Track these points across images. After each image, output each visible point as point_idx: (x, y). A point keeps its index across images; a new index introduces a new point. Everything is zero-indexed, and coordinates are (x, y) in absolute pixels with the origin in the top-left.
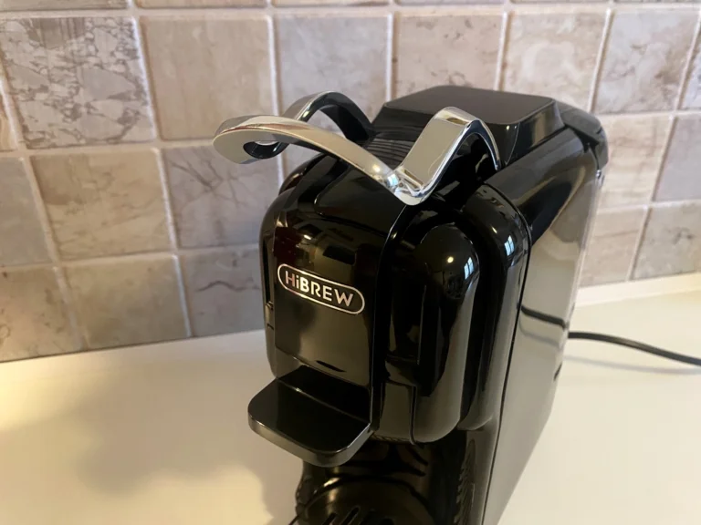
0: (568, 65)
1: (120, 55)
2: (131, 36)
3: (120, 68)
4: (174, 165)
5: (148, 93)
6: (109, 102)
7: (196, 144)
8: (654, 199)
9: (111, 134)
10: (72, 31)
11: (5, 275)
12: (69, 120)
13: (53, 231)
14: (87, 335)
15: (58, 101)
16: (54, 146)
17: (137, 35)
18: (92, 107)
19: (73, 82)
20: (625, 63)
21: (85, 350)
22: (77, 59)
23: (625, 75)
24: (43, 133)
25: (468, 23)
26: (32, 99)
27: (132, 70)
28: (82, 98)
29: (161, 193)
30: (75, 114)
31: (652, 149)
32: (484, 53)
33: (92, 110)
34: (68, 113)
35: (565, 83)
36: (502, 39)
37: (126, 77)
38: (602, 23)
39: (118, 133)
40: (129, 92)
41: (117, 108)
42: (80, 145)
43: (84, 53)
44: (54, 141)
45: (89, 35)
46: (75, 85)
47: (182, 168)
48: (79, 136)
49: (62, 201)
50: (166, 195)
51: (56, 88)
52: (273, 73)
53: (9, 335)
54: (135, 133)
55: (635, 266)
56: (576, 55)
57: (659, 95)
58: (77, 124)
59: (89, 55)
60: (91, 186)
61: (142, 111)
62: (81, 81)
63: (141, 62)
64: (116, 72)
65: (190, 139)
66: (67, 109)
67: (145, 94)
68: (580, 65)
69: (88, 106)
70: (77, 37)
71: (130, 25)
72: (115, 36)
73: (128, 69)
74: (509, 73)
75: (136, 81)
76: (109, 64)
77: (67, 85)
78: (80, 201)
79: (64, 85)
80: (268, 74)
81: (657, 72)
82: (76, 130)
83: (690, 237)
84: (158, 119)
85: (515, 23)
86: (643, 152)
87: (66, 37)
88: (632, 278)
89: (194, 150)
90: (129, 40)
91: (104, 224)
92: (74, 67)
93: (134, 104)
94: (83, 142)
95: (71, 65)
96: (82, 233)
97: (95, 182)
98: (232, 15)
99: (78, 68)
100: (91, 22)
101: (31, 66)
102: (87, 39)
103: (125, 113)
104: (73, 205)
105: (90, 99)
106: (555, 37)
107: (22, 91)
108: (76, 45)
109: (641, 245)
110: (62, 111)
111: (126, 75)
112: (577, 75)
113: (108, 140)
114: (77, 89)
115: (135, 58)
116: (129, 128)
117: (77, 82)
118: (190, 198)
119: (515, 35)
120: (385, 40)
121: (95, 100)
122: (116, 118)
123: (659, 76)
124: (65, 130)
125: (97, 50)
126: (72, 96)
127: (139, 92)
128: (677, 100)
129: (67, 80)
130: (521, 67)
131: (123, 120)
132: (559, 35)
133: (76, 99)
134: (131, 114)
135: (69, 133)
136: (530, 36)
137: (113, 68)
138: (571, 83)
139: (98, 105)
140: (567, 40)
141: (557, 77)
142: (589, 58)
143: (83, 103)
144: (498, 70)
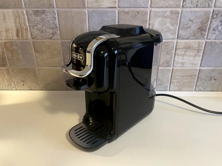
0: (169, 25)
1: (52, 19)
2: (55, 14)
3: (52, 22)
4: (64, 45)
5: (58, 28)
6: (50, 29)
8: (201, 66)
10: (43, 13)
11: (26, 68)
13: (36, 59)
14: (42, 86)
15: (39, 29)
16: (37, 39)
17: (56, 14)
20: (187, 25)
21: (42, 90)
22: (43, 19)
23: (187, 28)
24: (35, 36)
25: (138, 13)
26: (34, 28)
28: (44, 28)
30: (42, 32)
31: (199, 51)
32: (143, 21)
33: (46, 31)
34: (41, 31)
35: (168, 30)
36: (148, 17)
37: (54, 24)
38: (179, 13)
39: (52, 37)
40: (54, 27)
41: (51, 31)
43: (45, 18)
45: (46, 14)
47: (66, 46)
49: (38, 52)
50: (62, 53)
51: (39, 26)
52: (88, 24)
53: (25, 84)
54: (55, 37)
55: (196, 87)
56: (171, 22)
57: (199, 34)
58: (43, 34)
59: (46, 18)
60: (44, 49)
61: (57, 32)
63: (57, 20)
64: (52, 23)
68: (173, 25)
70: (43, 14)
71: (55, 12)
72: (52, 14)
73: (54, 22)
75: (56, 25)
76: (50, 21)
78: (42, 53)
80: (86, 24)
81: (198, 28)
83: (215, 80)
84: (60, 34)
85: (152, 13)
86: (196, 51)
87: (41, 14)
88: (195, 90)
90: (54, 15)
91: (47, 59)
92: (43, 21)
93: (55, 30)
94: (44, 38)
95: (42, 21)
96: (42, 60)
97: (46, 48)
98: (78, 10)
99: (44, 21)
100: (47, 11)
101: (34, 21)
102: (46, 15)
103: (53, 32)
104: (41, 53)
105: (46, 29)
106: (164, 17)
107: (32, 26)
108: (43, 16)
109: (197, 80)
111: (53, 23)
112: (172, 28)
113: (49, 38)
114: (43, 26)
115: (56, 19)
116: (54, 36)
117: (43, 25)
118: (67, 54)
119: (152, 16)
120: (116, 17)
122: (51, 33)
123: (199, 29)
125: (48, 17)
126: (42, 27)
127: (56, 27)
128: (206, 37)
129: (41, 24)
130: (154, 25)
131: (53, 34)
132: (165, 17)
133: (43, 28)
134: (54, 32)
135: (41, 36)
136: (157, 16)
137: (51, 22)
138: (170, 30)
139: (47, 30)
140: (168, 18)
141: (166, 28)
142: (175, 23)
143: (44, 29)
144: (148, 25)
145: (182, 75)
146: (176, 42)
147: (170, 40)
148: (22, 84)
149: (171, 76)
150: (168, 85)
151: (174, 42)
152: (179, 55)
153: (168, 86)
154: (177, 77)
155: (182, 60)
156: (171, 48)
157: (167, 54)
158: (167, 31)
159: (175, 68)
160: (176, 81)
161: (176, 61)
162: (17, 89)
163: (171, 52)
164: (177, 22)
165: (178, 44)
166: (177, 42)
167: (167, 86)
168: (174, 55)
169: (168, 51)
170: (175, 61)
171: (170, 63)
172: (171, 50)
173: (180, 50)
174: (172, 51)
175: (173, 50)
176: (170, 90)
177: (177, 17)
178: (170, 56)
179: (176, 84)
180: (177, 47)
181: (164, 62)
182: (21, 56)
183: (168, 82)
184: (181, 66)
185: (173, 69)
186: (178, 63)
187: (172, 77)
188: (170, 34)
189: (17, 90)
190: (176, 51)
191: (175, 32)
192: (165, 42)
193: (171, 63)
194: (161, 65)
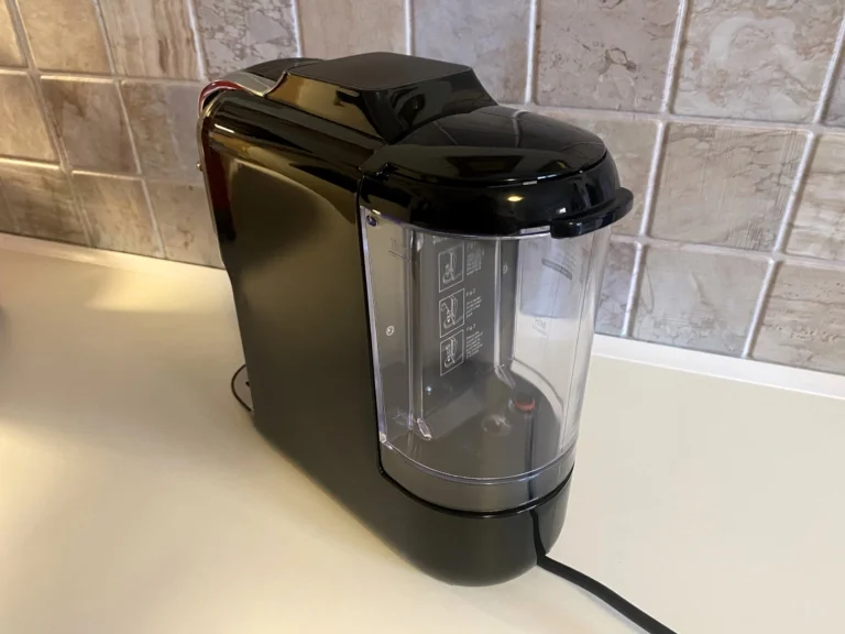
0: (784, 51)
1: (276, 3)
3: (276, 15)
5: (298, 41)
6: (269, 45)
11: (191, 188)
12: (238, 59)
15: (231, 41)
18: (255, 50)
19: (242, 25)
22: (245, 4)
24: (219, 68)
26: (213, 37)
27: (286, 18)
28: (248, 40)
30: (242, 54)
32: (656, 25)
33: (255, 53)
34: (238, 52)
35: (776, 75)
36: (682, 9)
37: (281, 24)
40: (282, 38)
46: (243, 28)
51: (230, 28)
52: (409, 30)
53: (192, 241)
56: (797, 36)
58: (244, 64)
59: (254, 1)
62: (247, 24)
63: (294, 8)
64: (273, 18)
66: (237, 49)
68: (806, 52)
69: (252, 48)
73: (282, 15)
74: (689, 53)
75: (288, 28)
76: (268, 10)
77: (239, 27)
79: (235, 27)
80: (403, 31)
92: (243, 11)
93: (286, 50)
95: (241, 9)
99: (246, 12)
101: (214, 9)
105: (254, 42)
107: (207, 29)
110: (233, 50)
111: (281, 22)
112: (798, 66)
114: (245, 31)
115: (288, 6)
117: (245, 25)
120: (528, 2)
121: (257, 43)
124: (235, 68)
126: (241, 36)
127: (291, 38)
129: (237, 23)
130: (708, 47)
132: (770, 8)
133: (244, 41)
136: (724, 6)
137: (271, 14)
138: (787, 75)
139: (258, 47)
140: (784, 15)
141: (766, 65)
142: (821, 43)
143: (248, 44)
144: (675, 49)
145: (824, 298)
146: (810, 136)
147: (781, 127)
148: (179, 240)
149: (768, 296)
150: (747, 331)
151: (804, 139)
152: (818, 204)
153: (745, 337)
154: (798, 306)
155: (833, 229)
156: (784, 165)
157: (758, 190)
158: (770, 83)
159: (789, 261)
160: (787, 318)
161: (798, 227)
162: (169, 256)
163: (778, 184)
164: (829, 40)
165: (820, 150)
166: (817, 141)
167: (740, 333)
168: (792, 198)
169: (763, 180)
170: (794, 231)
171: (771, 236)
172: (780, 175)
173: (830, 178)
174: (785, 180)
175: (792, 178)
176: (755, 354)
177: (835, 14)
178: (771, 204)
179: (786, 332)
180: (816, 164)
181: (738, 229)
182: (174, 140)
183: (750, 321)
184: (826, 255)
185: (779, 265)
186: (809, 239)
187: (772, 300)
188: (787, 98)
189: (166, 259)
190: (809, 181)
191: (814, 87)
192: (756, 135)
193: (775, 237)
194: (724, 240)
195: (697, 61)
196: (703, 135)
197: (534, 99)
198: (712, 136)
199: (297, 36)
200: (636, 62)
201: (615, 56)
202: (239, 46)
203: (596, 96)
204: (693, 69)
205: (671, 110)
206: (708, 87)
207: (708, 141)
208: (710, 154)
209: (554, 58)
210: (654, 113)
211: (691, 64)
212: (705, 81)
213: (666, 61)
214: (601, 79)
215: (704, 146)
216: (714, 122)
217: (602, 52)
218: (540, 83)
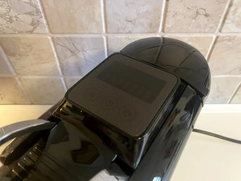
4: (58, 44)
5: (42, 12)
6: (25, 15)
7: (67, 36)
9: (29, 30)
12: (9, 23)
13: (12, 65)
15: (3, 15)
16: (5, 33)
18: (18, 18)
19: (7, 6)
21: (32, 104)
27: (33, 2)
28: (13, 13)
29: (54, 54)
33: (18, 19)
34: (8, 20)
37: (31, 5)
39: (31, 29)
40: (33, 11)
41: (29, 19)
42: (15, 34)
44: (4, 31)
46: (8, 8)
47: (62, 46)
48: (15, 30)
49: (13, 55)
50: (55, 55)
52: (102, 5)
53: (5, 97)
54: (38, 30)
58: (13, 25)
60: (23, 50)
61: (39, 20)
62: (10, 5)
65: (63, 33)
66: (7, 18)
67: (41, 13)
69: (16, 17)
75: (35, 6)
77: (5, 7)
79: (3, 7)
82: (13, 27)
84: (48, 24)
89: (66, 38)
91: (32, 64)
93: (36, 18)
94: (16, 32)
96: (23, 67)
97: (25, 48)
103: (33, 21)
104: (18, 57)
110: (5, 19)
113: (27, 32)
116: (36, 28)
117: (9, 6)
118: (66, 57)
121: (18, 14)
122: (29, 23)
124: (8, 27)
126: (8, 12)
127: (38, 12)
129: (4, 5)
131: (33, 24)
133: (10, 14)
134: (36, 22)
135: (10, 28)
139: (20, 16)
143: (13, 16)
144: (227, 7)
176: (231, 102)
181: (235, 69)
194: (230, 73)
195: (235, 11)
196: (230, 39)
197: (163, 31)
198: (234, 39)
199: (41, 10)
200: (209, 13)
201: (201, 11)
202: (8, 17)
203: (190, 28)
204: (233, 15)
205: (220, 31)
206: (237, 22)
207: (232, 41)
208: (232, 46)
209: (173, 14)
210: (213, 33)
211: (232, 13)
212: (237, 19)
213: (222, 12)
214: (193, 21)
215: (230, 43)
216: (235, 34)
217: (195, 10)
218: (166, 24)
